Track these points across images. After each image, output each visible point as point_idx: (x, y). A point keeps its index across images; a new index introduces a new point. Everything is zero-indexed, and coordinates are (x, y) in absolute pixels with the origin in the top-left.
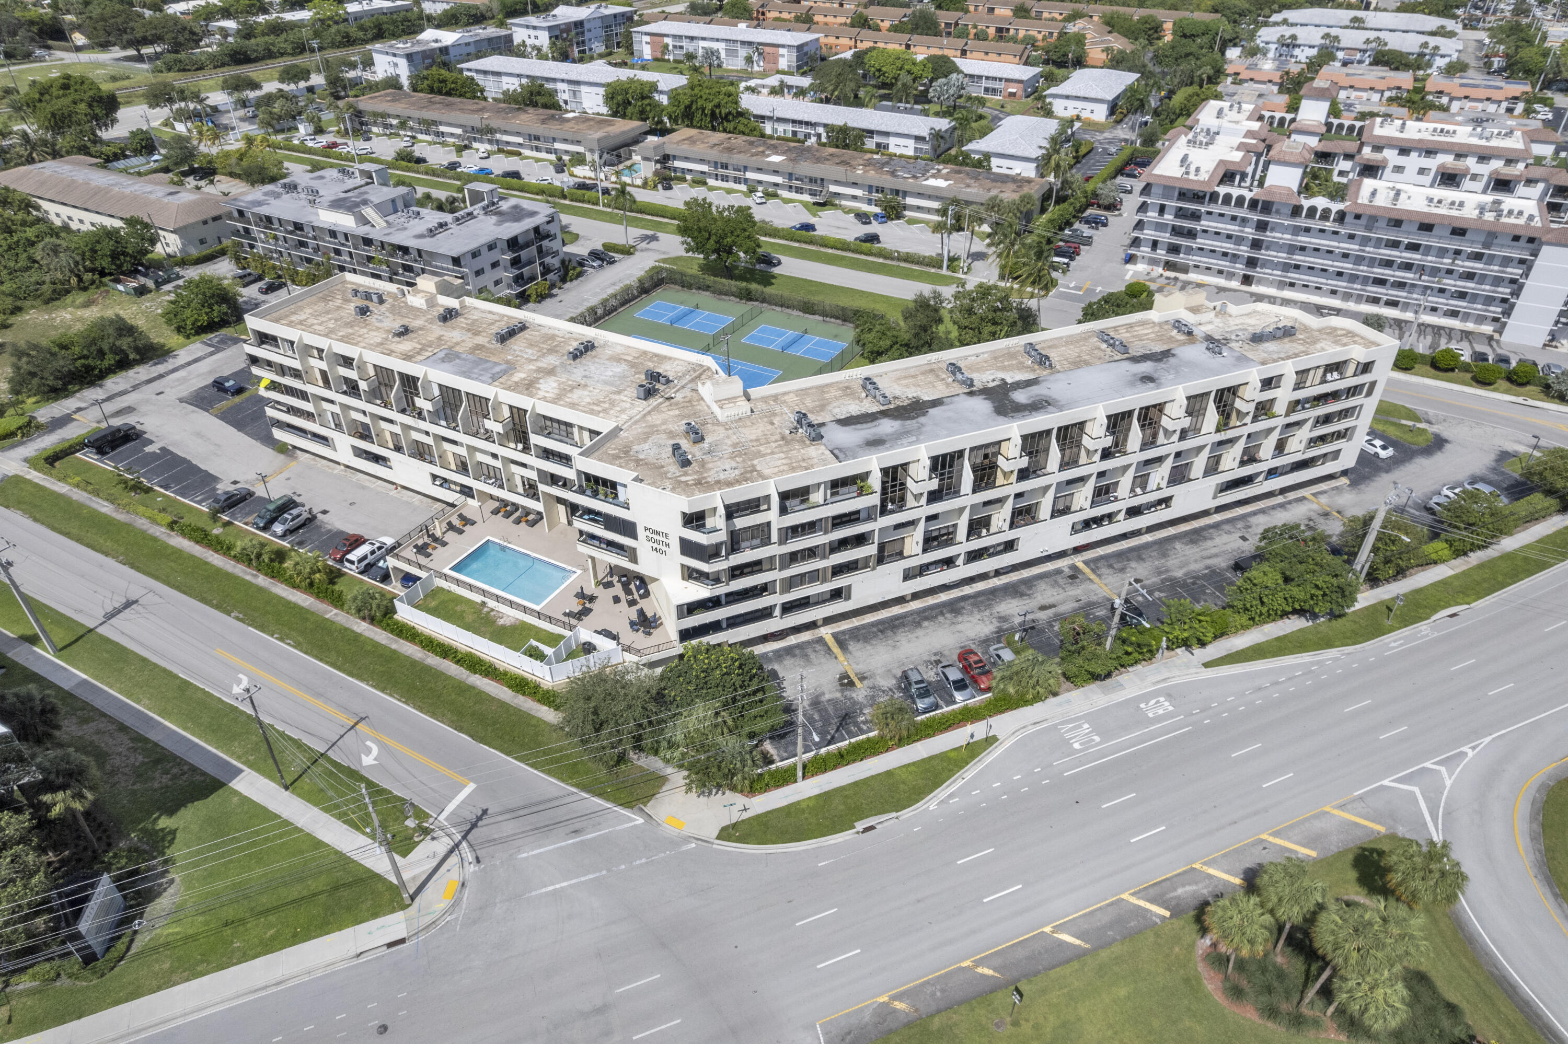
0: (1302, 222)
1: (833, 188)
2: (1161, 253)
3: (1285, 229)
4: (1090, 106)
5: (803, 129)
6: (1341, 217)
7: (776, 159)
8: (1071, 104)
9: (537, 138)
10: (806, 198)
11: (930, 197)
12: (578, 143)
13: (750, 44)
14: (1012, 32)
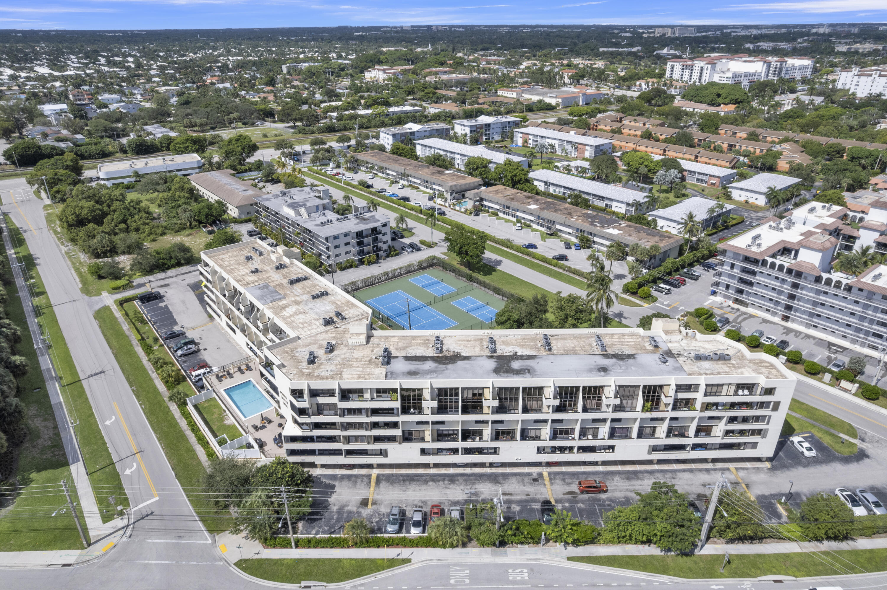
1: (558, 227)
2: (732, 292)
4: (755, 195)
5: (569, 192)
7: (533, 207)
8: (743, 193)
9: (427, 182)
11: (607, 239)
12: (442, 186)
13: (571, 142)
14: (737, 147)
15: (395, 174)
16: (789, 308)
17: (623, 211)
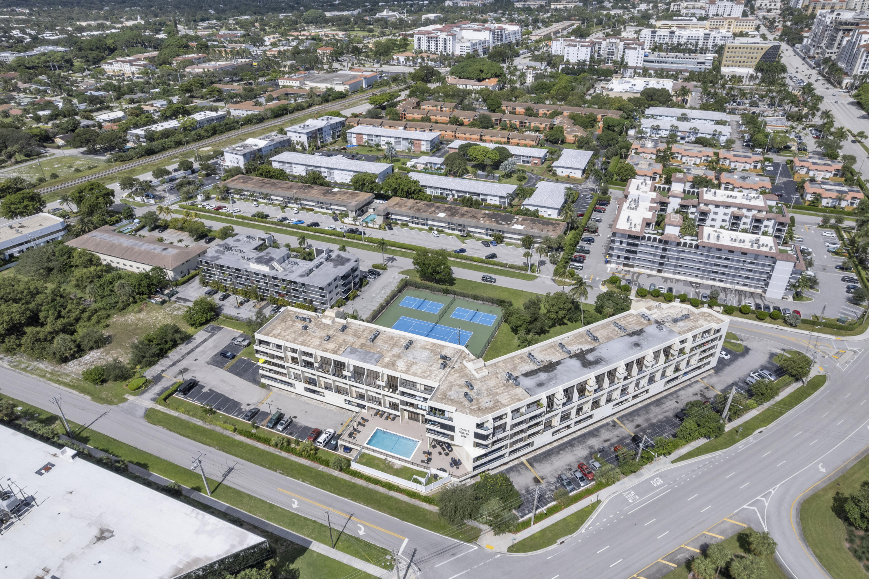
0: (681, 248)
1: (470, 229)
2: (622, 260)
3: (675, 251)
4: (573, 171)
5: (446, 192)
6: (697, 247)
7: (442, 215)
8: (565, 170)
9: (322, 203)
10: (459, 233)
11: (515, 234)
12: (344, 206)
13: (407, 139)
14: (528, 124)
15: (281, 199)
16: (661, 264)
17: (497, 203)
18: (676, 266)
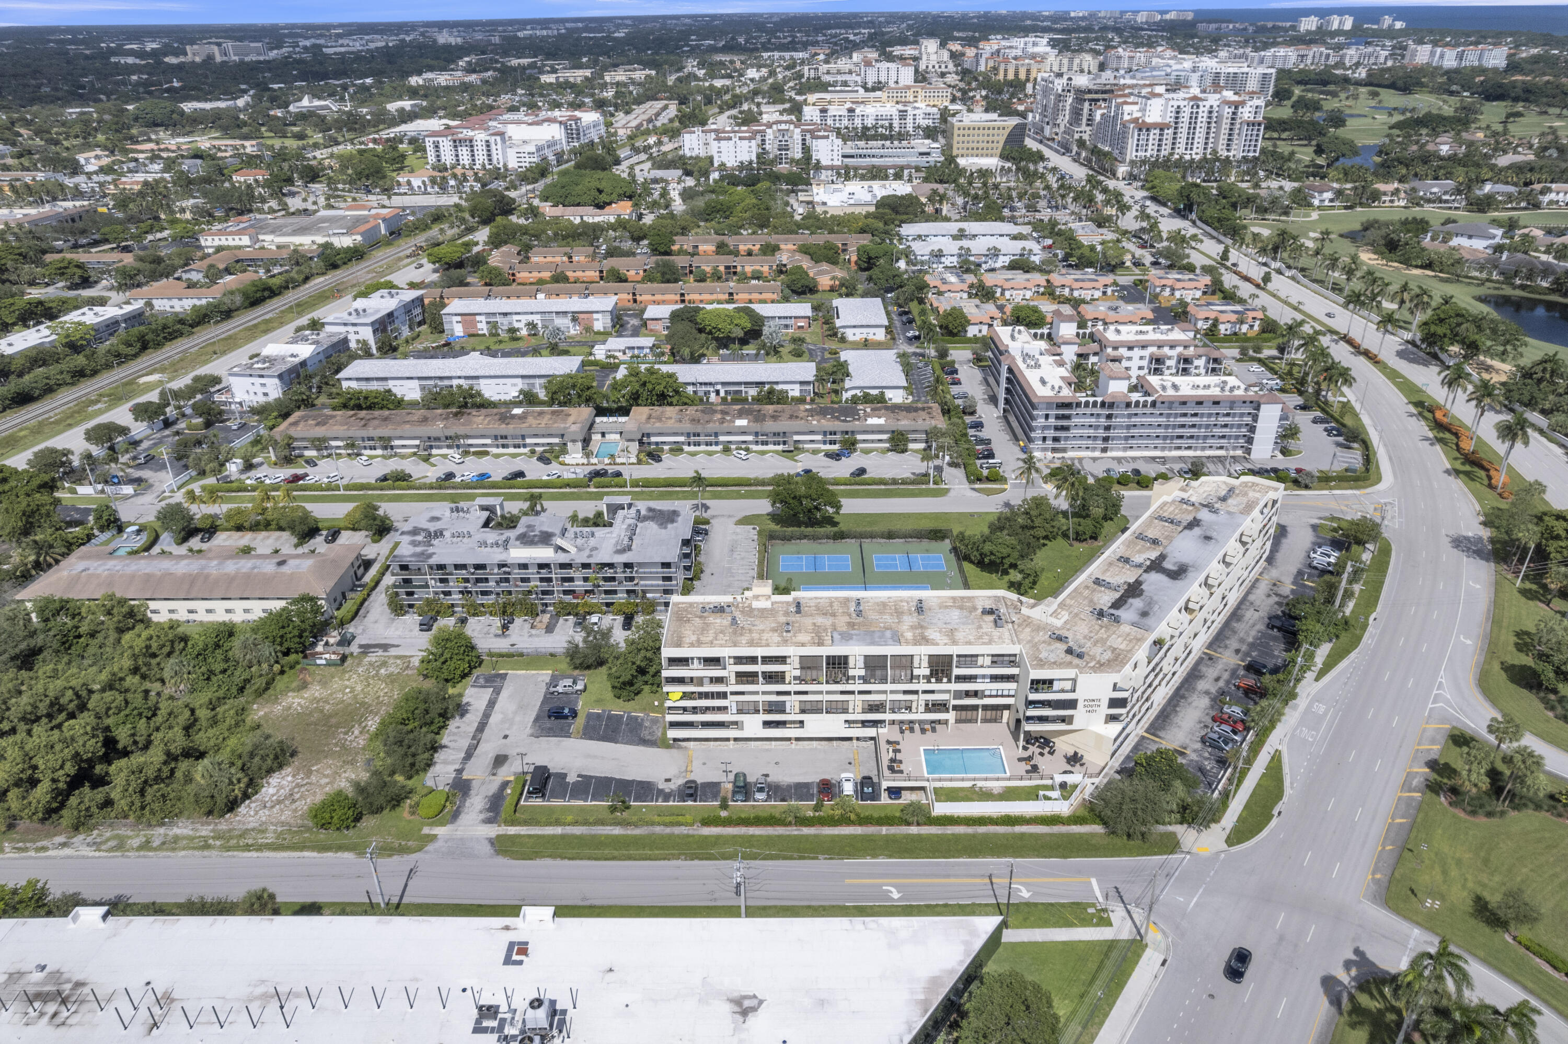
0: (1133, 410)
1: (796, 438)
3: (1123, 416)
4: (872, 330)
5: (704, 388)
6: (1154, 404)
7: (742, 422)
8: (856, 331)
9: (498, 437)
10: (780, 447)
11: (873, 432)
12: (549, 436)
14: (739, 269)
15: (417, 442)
16: (1106, 439)
17: (797, 394)
18: (1126, 438)
